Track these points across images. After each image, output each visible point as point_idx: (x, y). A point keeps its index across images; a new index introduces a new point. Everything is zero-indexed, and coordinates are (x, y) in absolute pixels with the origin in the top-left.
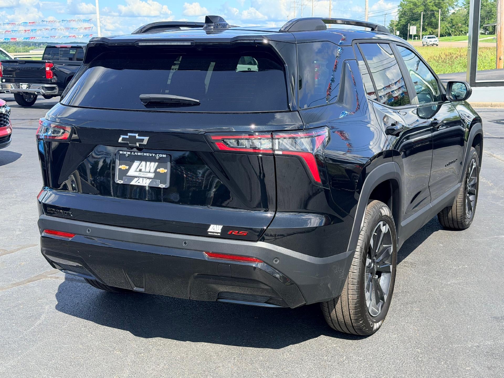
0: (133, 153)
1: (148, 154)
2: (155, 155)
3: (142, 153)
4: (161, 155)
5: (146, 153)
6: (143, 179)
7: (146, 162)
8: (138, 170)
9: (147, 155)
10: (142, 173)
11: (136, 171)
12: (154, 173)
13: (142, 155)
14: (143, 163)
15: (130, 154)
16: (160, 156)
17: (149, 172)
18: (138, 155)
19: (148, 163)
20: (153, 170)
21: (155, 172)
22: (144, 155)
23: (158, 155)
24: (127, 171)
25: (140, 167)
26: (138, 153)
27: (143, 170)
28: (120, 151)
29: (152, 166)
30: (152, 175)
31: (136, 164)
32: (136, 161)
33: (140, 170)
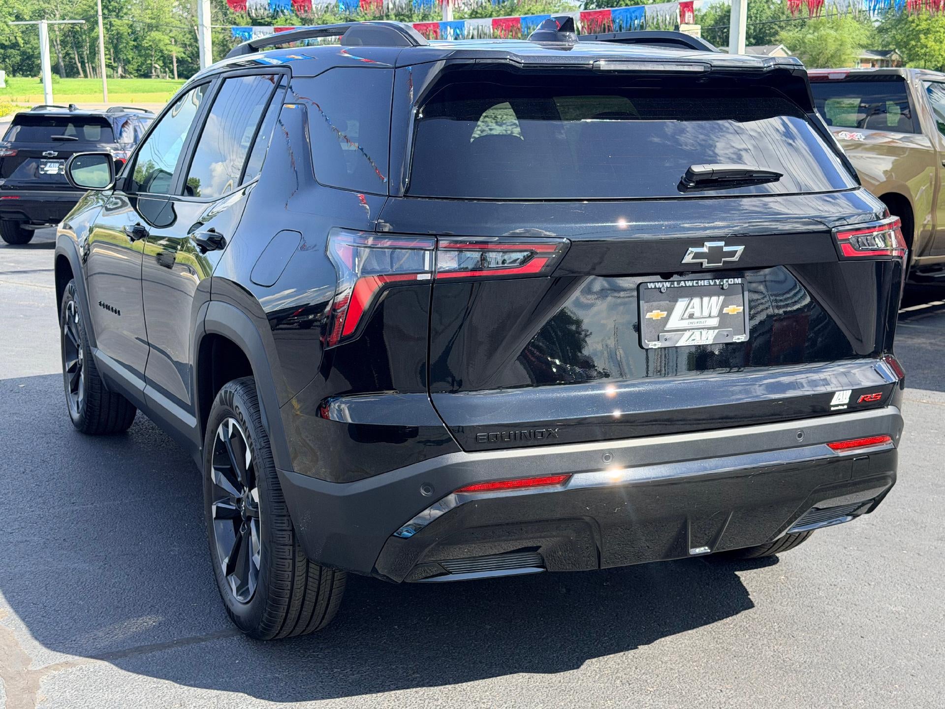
0: (676, 283)
1: (705, 281)
2: (720, 283)
3: (695, 282)
4: (732, 280)
5: (703, 281)
6: (701, 332)
7: (702, 299)
8: (686, 315)
9: (706, 284)
10: (696, 321)
11: (682, 319)
12: (718, 316)
13: (695, 284)
14: (696, 301)
15: (670, 287)
16: (730, 283)
17: (710, 317)
18: (686, 286)
19: (706, 299)
20: (715, 312)
21: (721, 314)
22: (700, 285)
23: (727, 281)
24: (666, 320)
25: (690, 310)
26: (686, 282)
27: (697, 314)
28: (648, 284)
29: (714, 303)
30: (715, 322)
31: (681, 304)
32: (680, 300)
33: (691, 316)
